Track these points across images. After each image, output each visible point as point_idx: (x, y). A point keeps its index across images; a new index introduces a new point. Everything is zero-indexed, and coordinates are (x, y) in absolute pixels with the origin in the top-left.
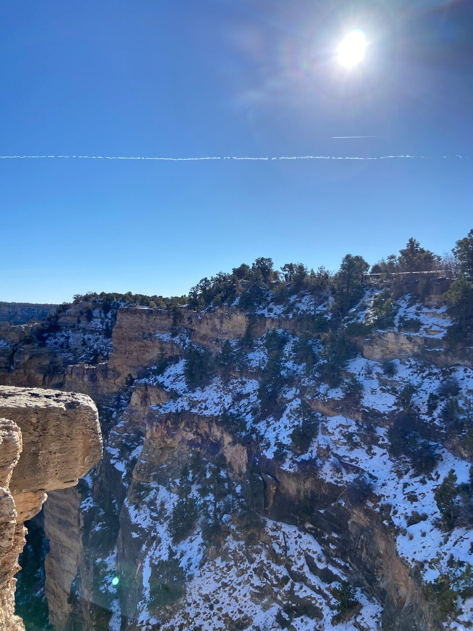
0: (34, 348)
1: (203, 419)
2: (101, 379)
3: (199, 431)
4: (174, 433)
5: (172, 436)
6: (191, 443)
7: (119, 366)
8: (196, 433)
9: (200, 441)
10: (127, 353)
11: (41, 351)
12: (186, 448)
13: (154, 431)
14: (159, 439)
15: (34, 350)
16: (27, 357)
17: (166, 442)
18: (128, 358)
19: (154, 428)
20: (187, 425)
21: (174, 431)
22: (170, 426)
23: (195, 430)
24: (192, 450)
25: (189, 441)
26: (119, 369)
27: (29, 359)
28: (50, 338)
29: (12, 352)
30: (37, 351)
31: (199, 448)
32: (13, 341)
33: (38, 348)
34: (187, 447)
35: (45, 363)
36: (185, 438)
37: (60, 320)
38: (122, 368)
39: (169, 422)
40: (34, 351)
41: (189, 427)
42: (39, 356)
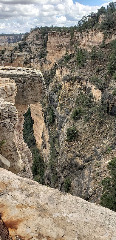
2: (44, 64)
5: (72, 86)
7: (51, 59)
9: (83, 88)
14: (67, 88)
17: (70, 89)
18: (53, 55)
19: (65, 83)
22: (71, 82)
23: (81, 84)
25: (78, 88)
27: (17, 57)
28: (23, 48)
29: (11, 54)
31: (82, 91)
32: (11, 50)
33: (20, 53)
37: (26, 41)
41: (78, 83)
42: (21, 56)
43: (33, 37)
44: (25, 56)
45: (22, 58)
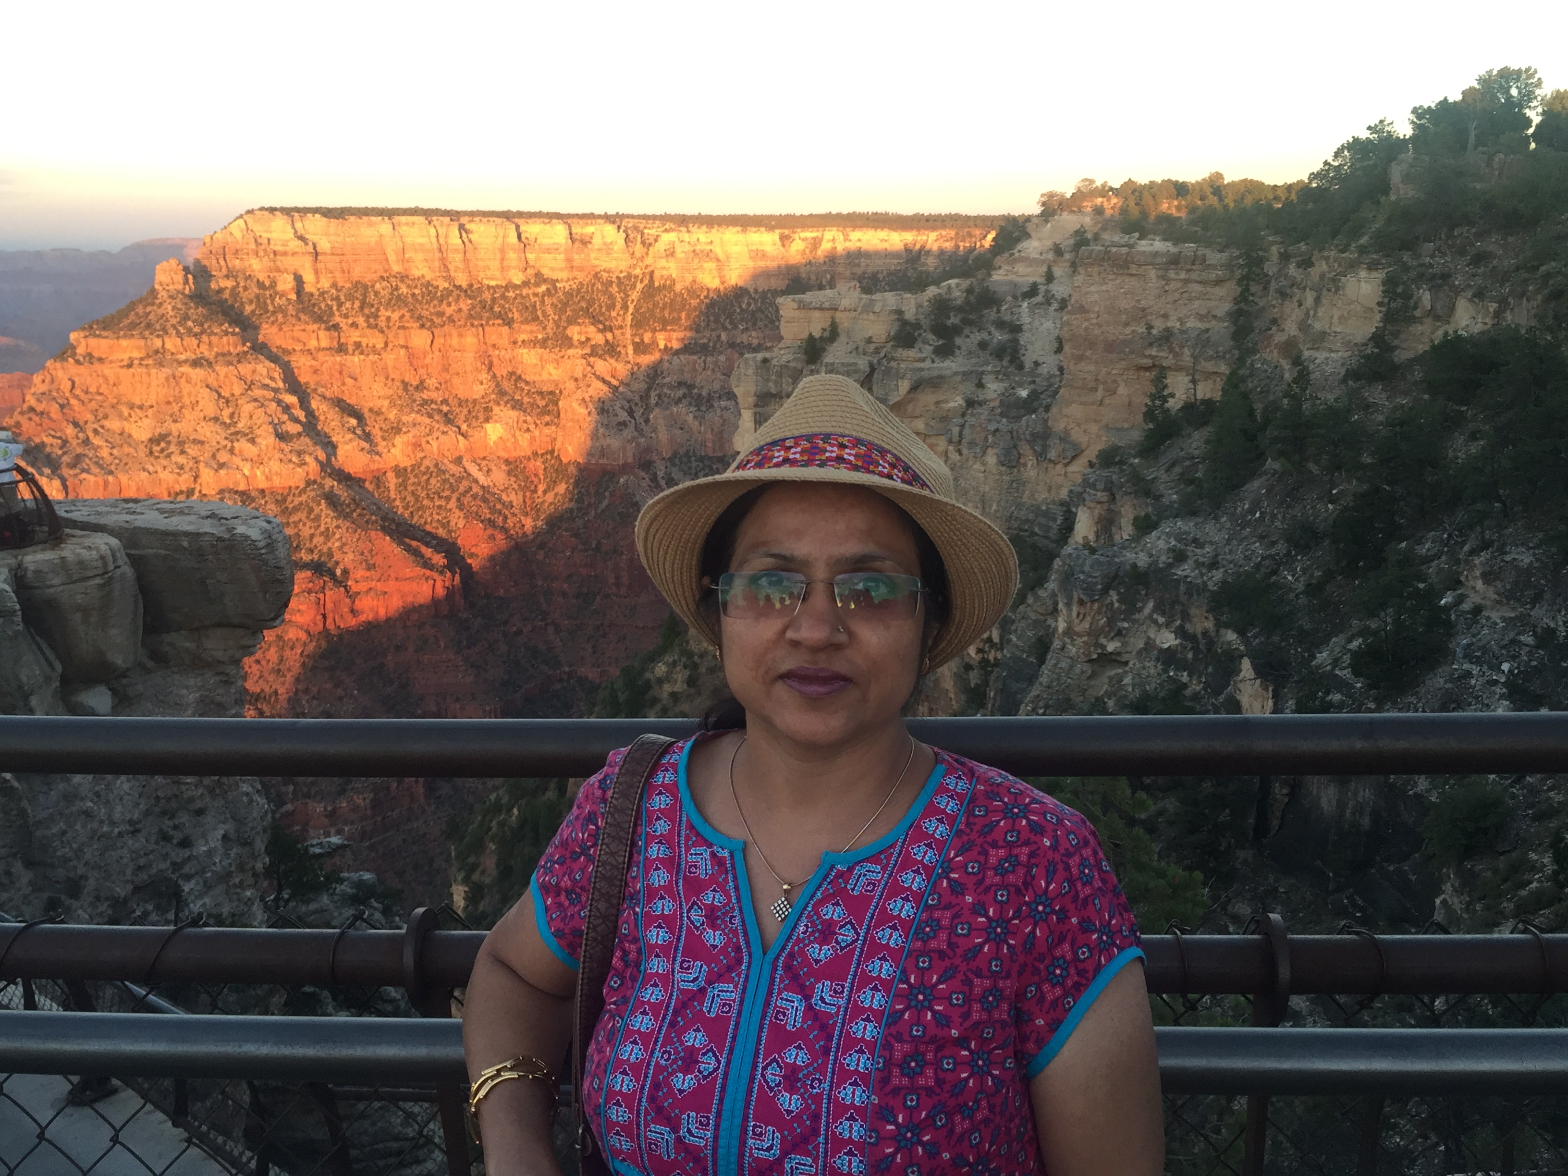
0: (923, 360)
1: (1199, 594)
2: (1030, 461)
3: (1188, 626)
4: (1126, 625)
5: (1119, 633)
6: (1168, 657)
7: (1079, 425)
8: (1181, 632)
9: (1190, 655)
10: (1101, 388)
11: (941, 369)
12: (1152, 668)
13: (1074, 614)
14: (1085, 638)
15: (921, 365)
16: (904, 386)
17: (1103, 647)
18: (1101, 403)
19: (1075, 609)
20: (1159, 608)
21: (1124, 620)
22: (1116, 605)
23: (1178, 623)
24: (1169, 677)
25: (1161, 651)
26: (1077, 435)
27: (909, 392)
28: (966, 331)
29: (868, 369)
30: (929, 369)
31: (1185, 674)
32: (871, 338)
33: (933, 362)
34: (1156, 667)
35: (951, 405)
36: (1154, 641)
37: (998, 276)
38: (1085, 431)
39: (1114, 596)
40: (922, 369)
41: (1163, 614)
42: (935, 383)
43: (1051, 256)
44: (969, 388)
45: (946, 401)
